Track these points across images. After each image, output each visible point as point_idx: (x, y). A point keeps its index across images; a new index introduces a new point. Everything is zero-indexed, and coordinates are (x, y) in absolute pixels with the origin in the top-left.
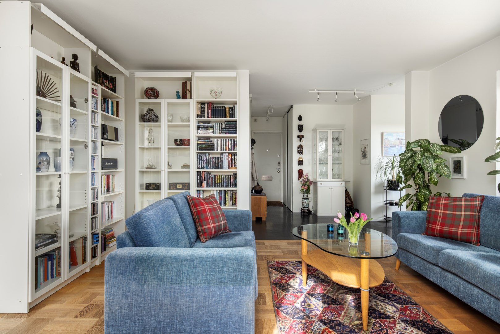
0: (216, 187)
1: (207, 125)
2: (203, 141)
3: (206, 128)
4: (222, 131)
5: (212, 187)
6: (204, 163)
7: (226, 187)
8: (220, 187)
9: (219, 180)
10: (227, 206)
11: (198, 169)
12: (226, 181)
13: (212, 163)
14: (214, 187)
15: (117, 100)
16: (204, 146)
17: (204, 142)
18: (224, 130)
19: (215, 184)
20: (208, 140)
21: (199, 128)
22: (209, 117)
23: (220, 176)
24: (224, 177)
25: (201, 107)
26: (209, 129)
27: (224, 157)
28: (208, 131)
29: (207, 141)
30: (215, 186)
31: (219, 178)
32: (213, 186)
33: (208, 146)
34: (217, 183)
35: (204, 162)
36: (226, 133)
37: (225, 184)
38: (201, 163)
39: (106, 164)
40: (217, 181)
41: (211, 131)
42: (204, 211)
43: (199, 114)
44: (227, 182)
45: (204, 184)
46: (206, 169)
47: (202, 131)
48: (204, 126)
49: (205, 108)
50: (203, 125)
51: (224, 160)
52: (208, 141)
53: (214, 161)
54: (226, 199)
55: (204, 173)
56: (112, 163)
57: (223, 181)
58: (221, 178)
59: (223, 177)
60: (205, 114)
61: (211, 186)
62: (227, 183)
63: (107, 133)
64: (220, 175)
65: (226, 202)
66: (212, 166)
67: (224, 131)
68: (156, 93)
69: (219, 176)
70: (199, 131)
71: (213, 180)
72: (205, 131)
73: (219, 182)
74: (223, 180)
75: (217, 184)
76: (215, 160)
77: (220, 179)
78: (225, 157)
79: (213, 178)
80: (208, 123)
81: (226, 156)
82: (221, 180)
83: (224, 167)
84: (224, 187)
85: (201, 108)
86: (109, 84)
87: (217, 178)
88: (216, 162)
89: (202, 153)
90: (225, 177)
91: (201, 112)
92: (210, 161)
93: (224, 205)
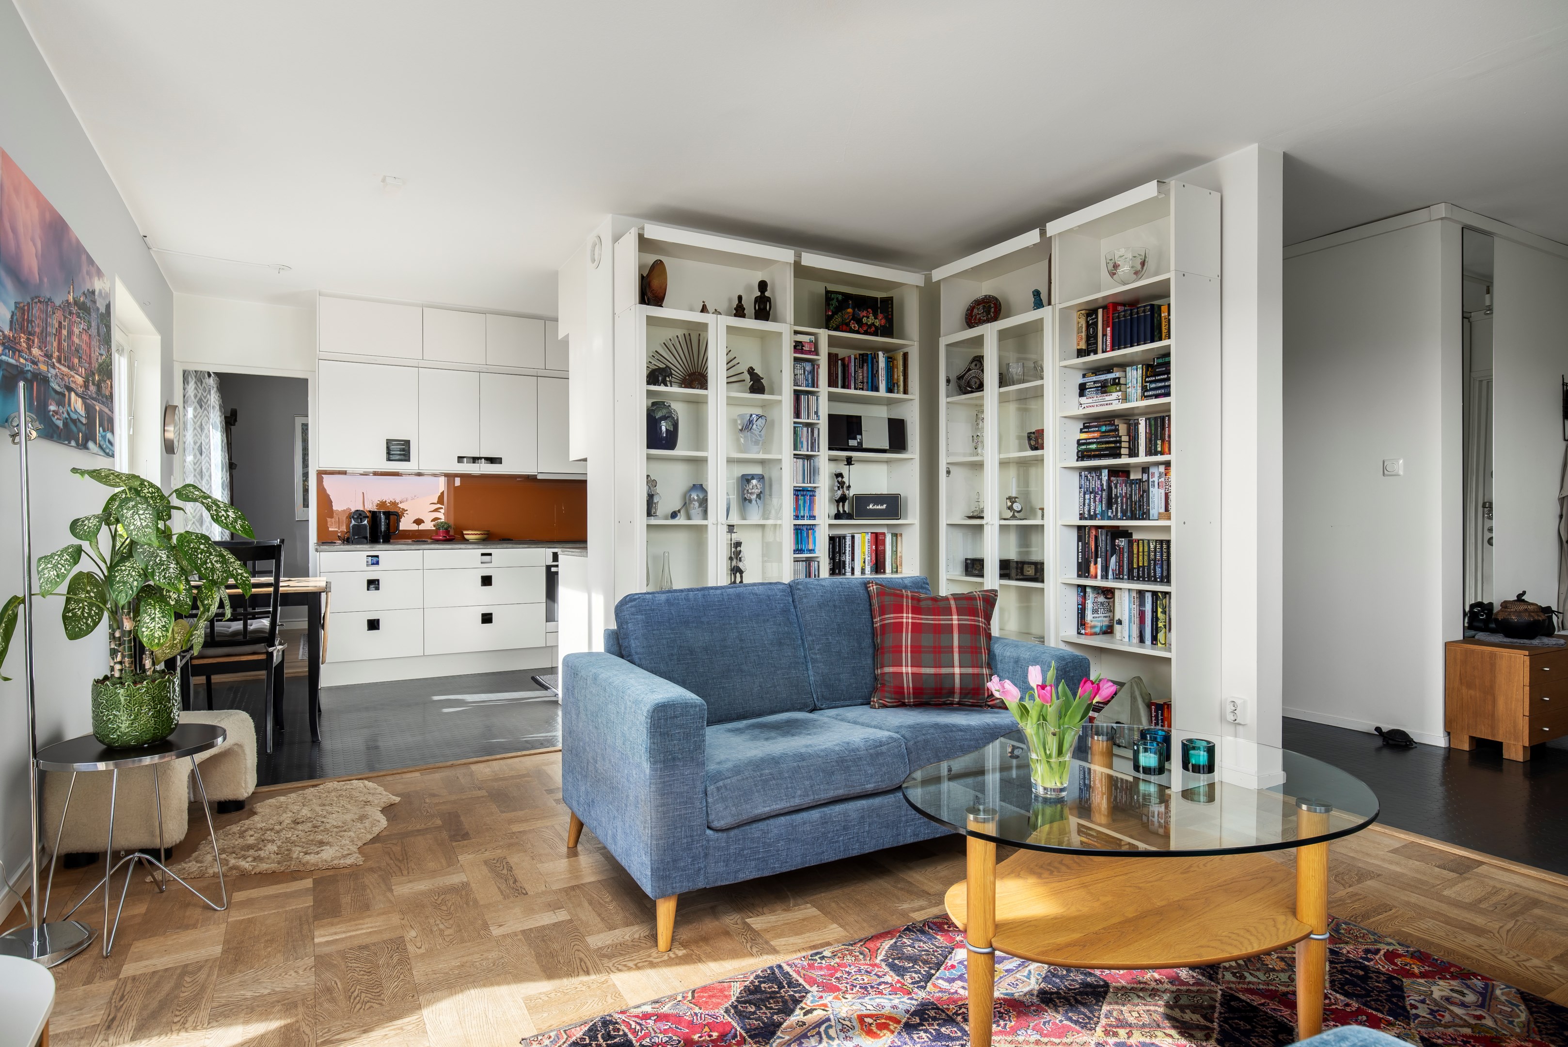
0: (1133, 579)
1: (1103, 377)
2: (1094, 432)
3: (1102, 387)
4: (1147, 391)
5: (1123, 579)
6: (1095, 501)
7: (1162, 581)
8: (1144, 580)
9: (1141, 558)
10: (1161, 649)
11: (1081, 519)
12: (1162, 561)
13: (1122, 500)
14: (1129, 579)
15: (905, 350)
16: (1094, 446)
17: (1096, 435)
18: (1153, 386)
19: (1131, 570)
20: (1106, 425)
21: (1082, 390)
22: (1106, 351)
23: (1146, 542)
24: (1155, 548)
25: (1087, 322)
26: (1108, 389)
27: (1151, 480)
28: (1107, 398)
29: (1104, 429)
30: (1131, 578)
31: (1141, 549)
32: (1126, 577)
33: (1104, 446)
34: (1135, 566)
35: (1095, 497)
36: (1157, 396)
37: (1158, 570)
38: (1087, 501)
39: (871, 506)
40: (1135, 560)
41: (1115, 395)
42: (898, 627)
43: (1083, 346)
44: (1165, 563)
45: (1097, 568)
46: (1102, 519)
47: (1090, 400)
48: (1095, 382)
49: (1096, 324)
50: (1095, 378)
51: (1151, 489)
52: (1108, 428)
53: (1126, 493)
54: (1157, 624)
55: (1094, 532)
56: (885, 506)
57: (1152, 562)
58: (1146, 549)
59: (1152, 546)
60: (1096, 343)
61: (1119, 574)
62: (1165, 567)
63: (861, 434)
64: (1143, 540)
65: (1157, 633)
66: (1121, 512)
67: (1151, 389)
68: (993, 310)
69: (1141, 542)
70: (1083, 400)
71: (1126, 555)
72: (1100, 398)
73: (1141, 564)
74: (1152, 557)
75: (1135, 571)
76: (1129, 489)
77: (1143, 552)
78: (1156, 479)
79: (1126, 550)
80: (1109, 372)
81: (1157, 475)
82: (1146, 558)
83: (1154, 512)
84: (1155, 581)
85: (1088, 326)
86: (876, 318)
87: (1135, 551)
88: (1131, 495)
89: (1090, 469)
90: (1158, 546)
91: (1088, 338)
92: (1116, 495)
93: (1152, 643)
